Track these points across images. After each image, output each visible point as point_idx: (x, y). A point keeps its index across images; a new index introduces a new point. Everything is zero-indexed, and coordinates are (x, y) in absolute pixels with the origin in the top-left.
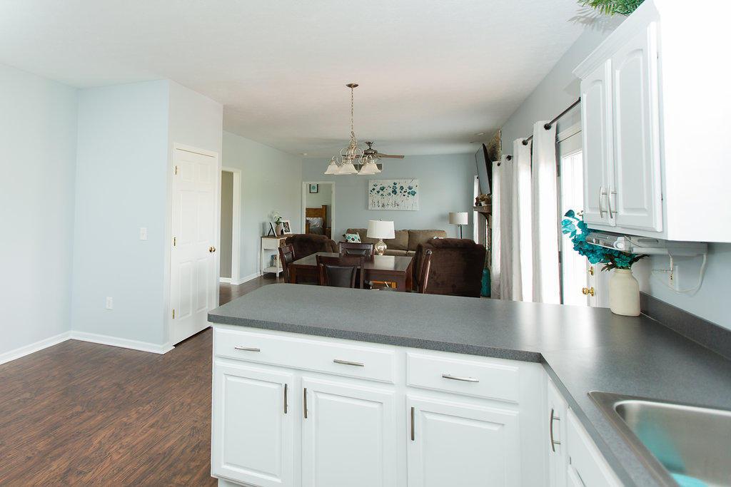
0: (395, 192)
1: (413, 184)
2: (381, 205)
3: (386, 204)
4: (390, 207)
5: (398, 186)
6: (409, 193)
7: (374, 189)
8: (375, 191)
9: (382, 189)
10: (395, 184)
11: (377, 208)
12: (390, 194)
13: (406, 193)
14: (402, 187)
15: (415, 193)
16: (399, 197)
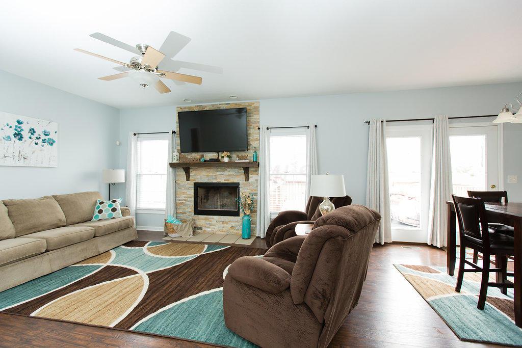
0: (18, 136)
1: (51, 129)
4: (9, 162)
5: (26, 128)
6: (44, 141)
10: (19, 122)
12: (9, 138)
13: (41, 140)
14: (33, 129)
15: (54, 142)
16: (26, 145)
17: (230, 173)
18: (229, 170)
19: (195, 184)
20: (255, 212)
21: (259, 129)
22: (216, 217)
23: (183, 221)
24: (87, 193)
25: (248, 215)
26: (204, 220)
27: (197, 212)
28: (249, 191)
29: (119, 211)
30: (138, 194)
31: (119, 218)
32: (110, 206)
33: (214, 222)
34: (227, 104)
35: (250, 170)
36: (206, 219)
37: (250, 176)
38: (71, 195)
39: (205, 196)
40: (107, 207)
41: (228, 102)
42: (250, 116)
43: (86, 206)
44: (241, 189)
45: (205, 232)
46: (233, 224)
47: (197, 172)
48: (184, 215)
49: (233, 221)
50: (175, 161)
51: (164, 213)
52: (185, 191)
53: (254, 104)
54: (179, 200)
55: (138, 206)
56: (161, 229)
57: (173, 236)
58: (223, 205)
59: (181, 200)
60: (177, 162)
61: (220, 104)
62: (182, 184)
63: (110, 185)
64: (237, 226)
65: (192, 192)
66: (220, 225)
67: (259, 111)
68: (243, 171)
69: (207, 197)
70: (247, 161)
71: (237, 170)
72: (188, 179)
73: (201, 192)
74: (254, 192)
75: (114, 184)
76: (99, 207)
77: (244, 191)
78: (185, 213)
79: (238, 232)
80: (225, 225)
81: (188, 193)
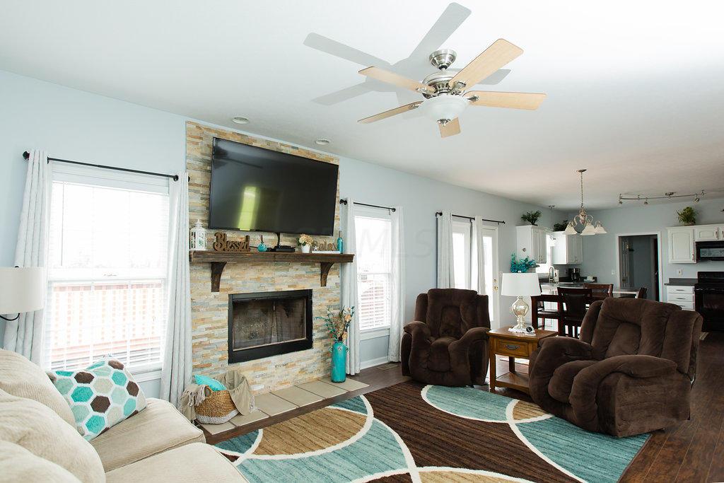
17: (299, 273)
19: (231, 297)
26: (252, 370)
27: (235, 357)
28: (328, 301)
33: (271, 369)
34: (293, 147)
35: (333, 266)
36: (255, 368)
37: (329, 277)
41: (295, 145)
44: (316, 300)
46: (303, 364)
47: (237, 271)
52: (207, 315)
61: (282, 145)
62: (198, 300)
64: (309, 366)
65: (224, 315)
66: (281, 370)
68: (318, 269)
71: (308, 268)
72: (216, 287)
78: (209, 365)
79: (311, 376)
80: (290, 370)
81: (215, 318)
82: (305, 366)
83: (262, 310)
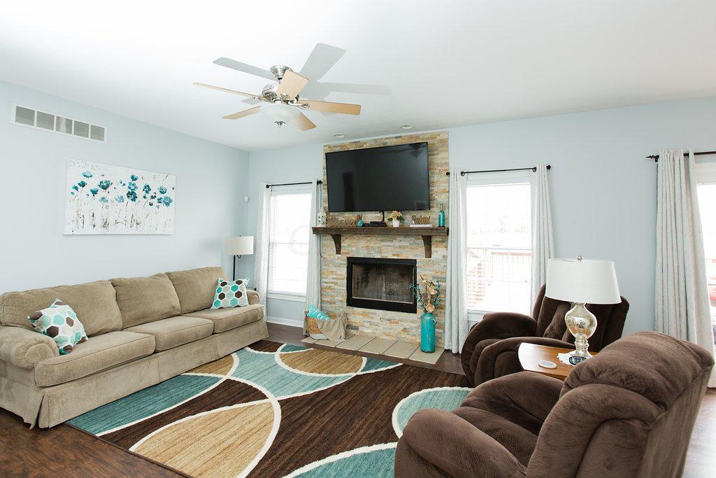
0: (133, 195)
1: (167, 185)
2: (99, 222)
3: (111, 221)
4: (121, 229)
5: (140, 184)
6: (160, 201)
7: (83, 185)
8: (87, 189)
9: (105, 187)
10: (134, 178)
11: (91, 231)
12: (121, 199)
13: (155, 200)
14: (148, 186)
15: (171, 201)
16: (140, 207)
17: (401, 244)
18: (400, 239)
19: (349, 259)
20: (442, 308)
21: (448, 174)
22: (380, 313)
23: (331, 315)
24: (207, 269)
25: (431, 314)
26: (362, 315)
27: (351, 302)
28: (433, 273)
29: (245, 296)
30: (270, 270)
31: (245, 307)
32: (234, 288)
33: (376, 320)
34: (396, 137)
35: (434, 239)
36: (363, 314)
37: (433, 249)
38: (187, 272)
39: (363, 278)
40: (230, 290)
41: (398, 135)
42: (434, 155)
43: (204, 287)
44: (418, 270)
45: (362, 335)
46: (407, 325)
47: (351, 241)
48: (333, 305)
49: (407, 321)
50: (320, 225)
51: (304, 300)
53: (439, 135)
54: (326, 283)
55: (269, 288)
56: (300, 324)
57: (316, 337)
58: (390, 293)
59: (329, 283)
60: (324, 226)
61: (386, 139)
62: (329, 258)
63: (234, 257)
64: (412, 328)
65: (343, 272)
66: (386, 325)
67: (447, 146)
68: (421, 242)
69: (366, 280)
70: (429, 226)
71: (412, 240)
72: (338, 252)
73: (357, 271)
74: (439, 275)
75: (240, 257)
76: (220, 289)
77: (424, 273)
78: (334, 303)
79: (414, 338)
80: (394, 326)
81: (338, 272)
82: (408, 327)
83: (400, 274)
